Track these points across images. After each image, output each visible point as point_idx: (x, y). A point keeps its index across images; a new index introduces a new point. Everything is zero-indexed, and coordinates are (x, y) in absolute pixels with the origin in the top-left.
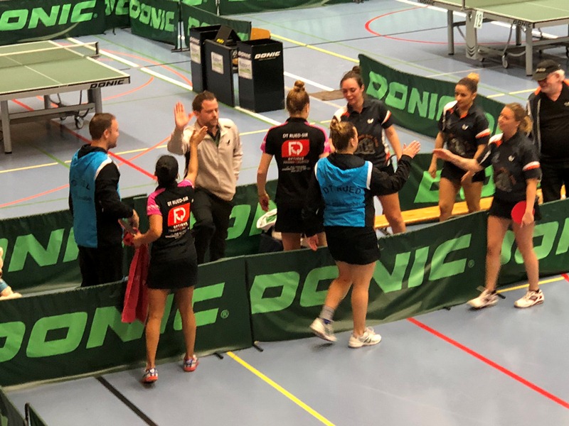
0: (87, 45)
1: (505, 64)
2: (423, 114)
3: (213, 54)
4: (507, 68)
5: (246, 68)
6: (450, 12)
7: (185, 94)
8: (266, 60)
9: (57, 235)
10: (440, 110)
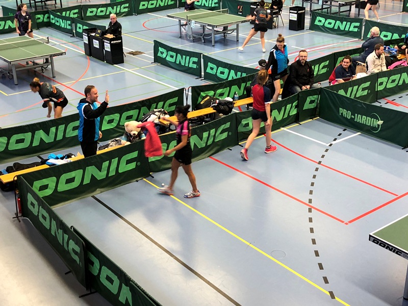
0: (44, 38)
1: (203, 41)
2: (183, 64)
3: (94, 40)
4: (204, 42)
5: (107, 47)
6: (180, 21)
7: (82, 56)
8: (116, 44)
9: (53, 129)
10: (191, 63)
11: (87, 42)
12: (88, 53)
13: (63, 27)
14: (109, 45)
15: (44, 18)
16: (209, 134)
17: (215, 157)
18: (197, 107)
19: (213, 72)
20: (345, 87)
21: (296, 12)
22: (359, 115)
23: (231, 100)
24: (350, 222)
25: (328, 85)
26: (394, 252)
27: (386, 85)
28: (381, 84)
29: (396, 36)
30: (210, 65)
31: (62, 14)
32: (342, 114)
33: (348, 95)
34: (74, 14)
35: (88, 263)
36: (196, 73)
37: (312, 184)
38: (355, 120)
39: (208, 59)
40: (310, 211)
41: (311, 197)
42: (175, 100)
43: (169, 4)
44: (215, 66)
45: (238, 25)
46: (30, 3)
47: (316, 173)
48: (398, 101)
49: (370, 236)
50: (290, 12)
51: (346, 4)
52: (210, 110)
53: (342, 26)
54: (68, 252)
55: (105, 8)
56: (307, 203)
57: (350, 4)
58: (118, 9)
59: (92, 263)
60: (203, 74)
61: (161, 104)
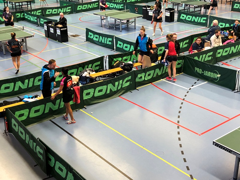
0: (21, 27)
1: (115, 29)
2: (103, 42)
3: (50, 28)
5: (59, 33)
6: (101, 17)
7: (43, 37)
8: (63, 30)
9: (27, 81)
10: (108, 41)
11: (46, 29)
12: (47, 36)
13: (32, 20)
14: (60, 31)
15: (21, 15)
16: (119, 83)
17: (123, 96)
18: (111, 67)
19: (121, 47)
20: (198, 55)
21: (169, 11)
22: (206, 72)
23: (132, 63)
24: (202, 134)
25: (188, 54)
26: (227, 151)
27: (222, 54)
28: (219, 53)
29: (228, 25)
30: (119, 42)
31: (31, 13)
32: (197, 71)
33: (200, 60)
34: (39, 13)
35: (48, 159)
36: (111, 47)
37: (180, 112)
38: (204, 74)
39: (118, 39)
40: (178, 127)
41: (179, 119)
42: (99, 63)
43: (95, 7)
44: (122, 44)
45: (135, 19)
46: (13, 7)
47: (181, 106)
48: (229, 63)
49: (213, 142)
50: (166, 12)
51: (198, 7)
52: (119, 69)
53: (196, 19)
54: (36, 153)
55: (57, 9)
56: (177, 123)
57: (201, 7)
58: (65, 10)
59: (50, 160)
60: (115, 48)
61: (90, 65)
